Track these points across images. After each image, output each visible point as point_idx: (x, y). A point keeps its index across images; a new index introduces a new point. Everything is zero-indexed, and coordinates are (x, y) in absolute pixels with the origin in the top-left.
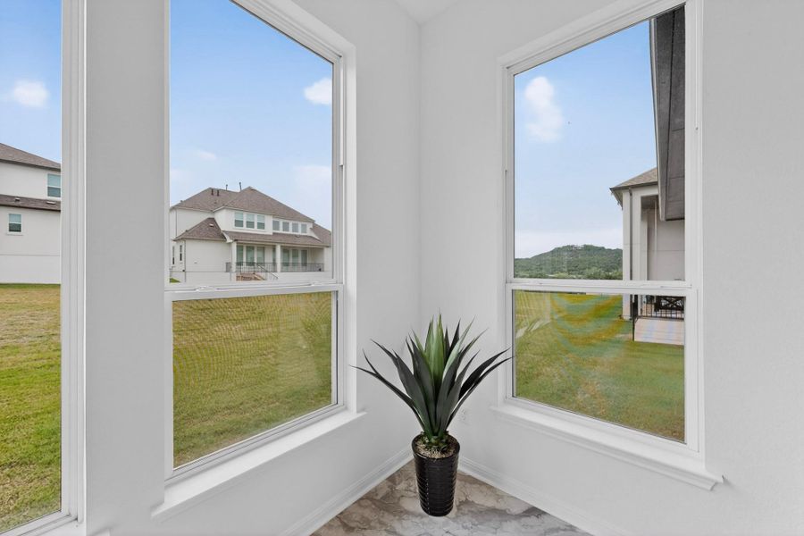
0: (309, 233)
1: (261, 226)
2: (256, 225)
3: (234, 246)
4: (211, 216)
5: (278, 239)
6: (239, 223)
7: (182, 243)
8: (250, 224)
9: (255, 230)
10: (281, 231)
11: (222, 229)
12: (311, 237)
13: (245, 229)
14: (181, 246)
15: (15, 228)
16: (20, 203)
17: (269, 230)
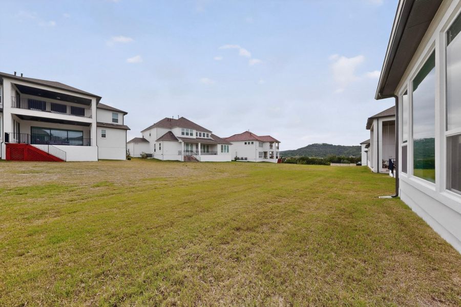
0: (210, 138)
1: (192, 134)
2: (189, 134)
3: (183, 143)
4: (170, 130)
5: (198, 140)
6: (183, 134)
7: (161, 142)
8: (187, 134)
9: (189, 136)
10: (198, 137)
11: (176, 136)
12: (210, 139)
13: (185, 136)
14: (160, 144)
15: (104, 136)
16: (105, 126)
17: (194, 137)
